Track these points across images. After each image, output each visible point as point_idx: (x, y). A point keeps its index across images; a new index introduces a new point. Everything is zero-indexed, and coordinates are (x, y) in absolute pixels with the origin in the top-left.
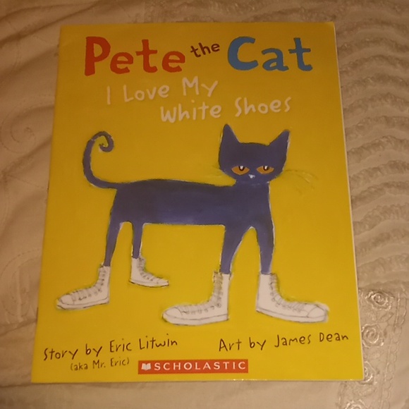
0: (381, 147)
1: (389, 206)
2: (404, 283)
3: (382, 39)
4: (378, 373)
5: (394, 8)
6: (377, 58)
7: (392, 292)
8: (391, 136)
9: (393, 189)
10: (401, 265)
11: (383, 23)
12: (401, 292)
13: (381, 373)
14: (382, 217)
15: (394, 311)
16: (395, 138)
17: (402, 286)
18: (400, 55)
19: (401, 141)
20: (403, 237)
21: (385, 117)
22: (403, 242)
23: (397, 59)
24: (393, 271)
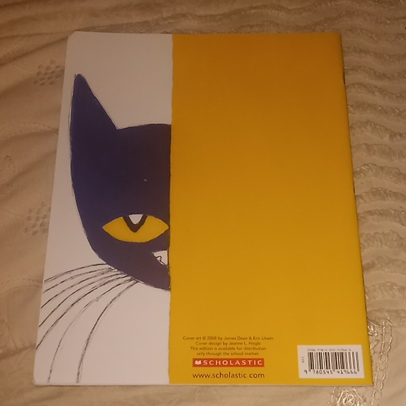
0: (362, 175)
1: (372, 233)
2: (389, 311)
3: (360, 67)
4: (365, 401)
5: (372, 37)
6: (356, 86)
7: (377, 320)
8: (372, 164)
9: (376, 216)
10: (385, 293)
11: (361, 51)
12: (386, 319)
13: (367, 400)
14: (366, 244)
15: (379, 338)
16: (375, 165)
17: (386, 314)
18: (379, 83)
19: (382, 168)
20: (387, 264)
21: (366, 144)
22: (387, 270)
23: (376, 87)
24: (377, 299)
